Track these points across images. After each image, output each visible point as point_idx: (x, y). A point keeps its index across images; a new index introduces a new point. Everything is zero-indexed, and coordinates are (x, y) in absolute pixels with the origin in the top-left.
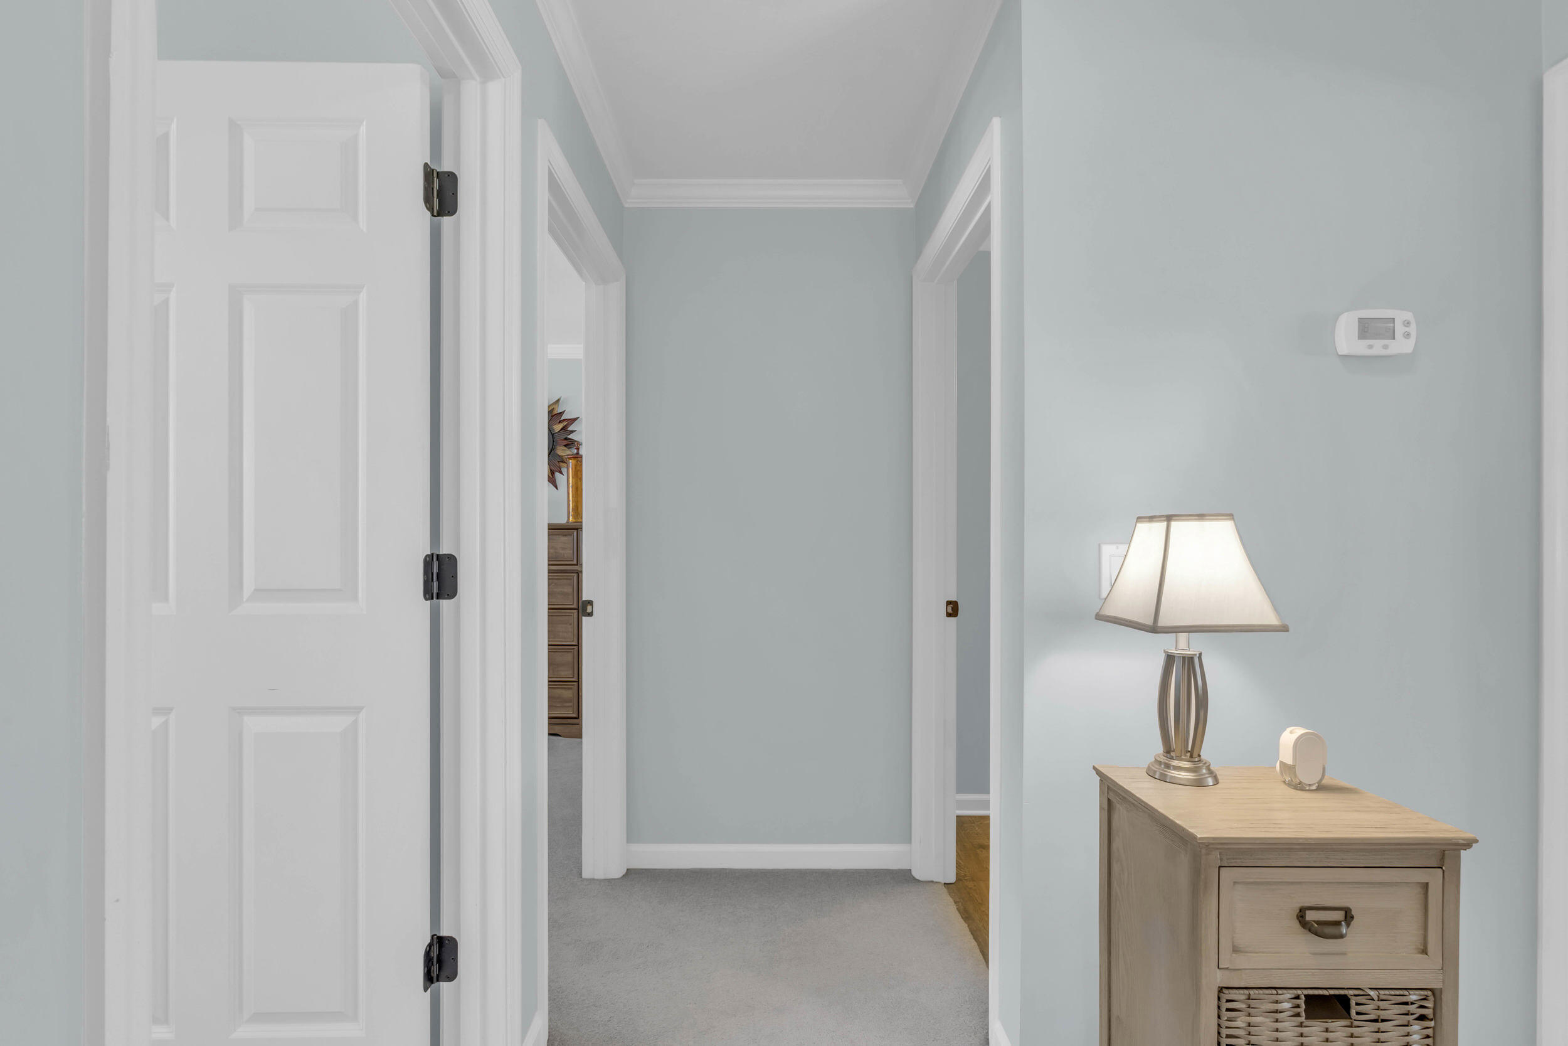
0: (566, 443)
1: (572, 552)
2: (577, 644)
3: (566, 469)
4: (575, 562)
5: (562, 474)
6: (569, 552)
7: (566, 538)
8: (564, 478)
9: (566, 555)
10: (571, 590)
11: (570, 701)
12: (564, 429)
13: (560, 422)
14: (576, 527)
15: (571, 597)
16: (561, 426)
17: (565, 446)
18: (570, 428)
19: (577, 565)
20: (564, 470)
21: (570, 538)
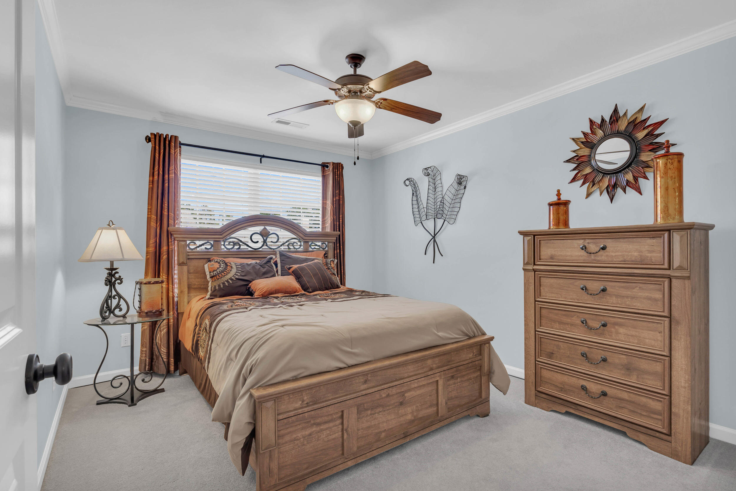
0: (651, 147)
1: (662, 255)
2: (668, 354)
3: (652, 174)
4: (666, 266)
5: (647, 179)
6: (659, 255)
7: (654, 241)
8: (650, 182)
9: (653, 259)
10: (661, 296)
11: (659, 414)
12: (650, 134)
13: (644, 129)
14: (668, 228)
15: (660, 303)
16: (645, 132)
17: (650, 151)
18: (657, 132)
19: (670, 269)
20: (650, 175)
21: (660, 240)
